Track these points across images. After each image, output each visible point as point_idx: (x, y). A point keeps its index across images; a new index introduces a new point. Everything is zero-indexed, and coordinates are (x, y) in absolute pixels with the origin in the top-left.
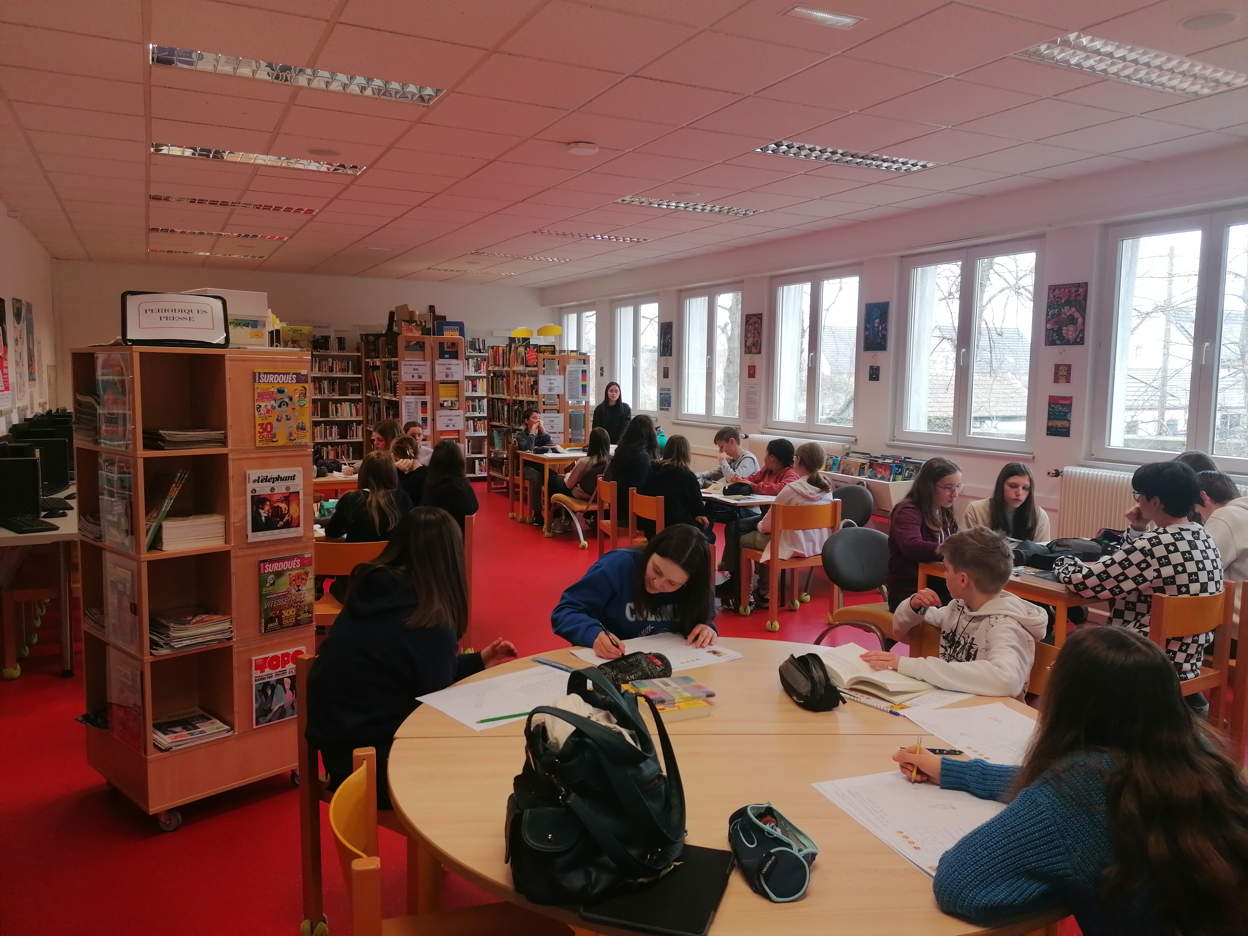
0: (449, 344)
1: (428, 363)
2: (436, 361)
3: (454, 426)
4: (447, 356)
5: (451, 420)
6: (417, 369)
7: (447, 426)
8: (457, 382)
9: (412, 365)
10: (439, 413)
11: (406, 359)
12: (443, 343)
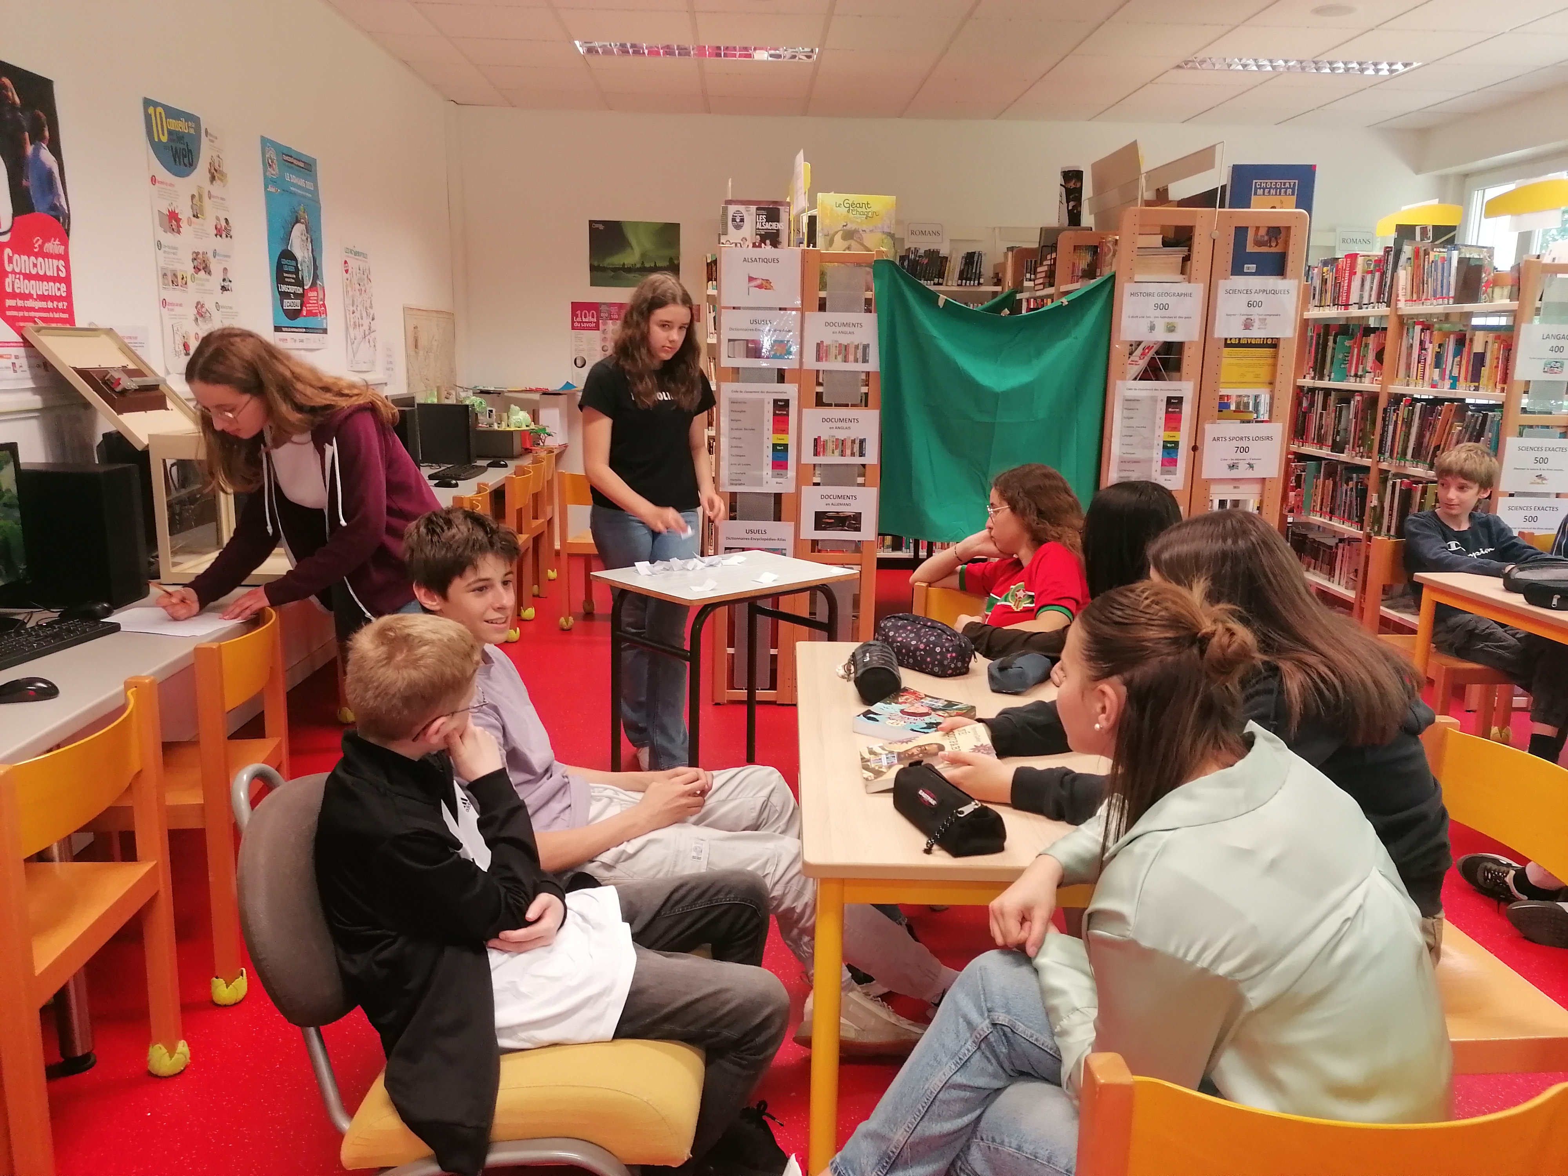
0: (1263, 232)
1: (1198, 289)
2: (1222, 283)
3: (1251, 466)
4: (1252, 267)
5: (1245, 450)
6: (1165, 307)
7: (1232, 467)
8: (1273, 344)
9: (1149, 295)
10: (1211, 430)
11: (1137, 278)
12: (1246, 229)
